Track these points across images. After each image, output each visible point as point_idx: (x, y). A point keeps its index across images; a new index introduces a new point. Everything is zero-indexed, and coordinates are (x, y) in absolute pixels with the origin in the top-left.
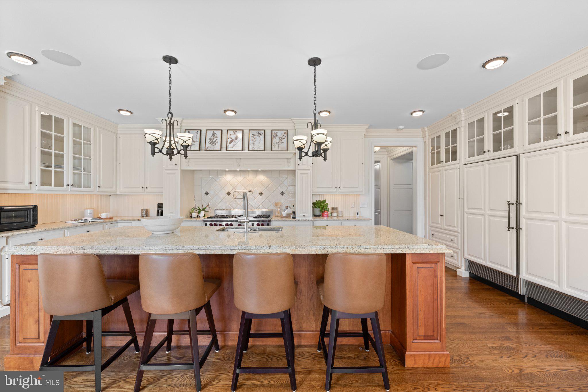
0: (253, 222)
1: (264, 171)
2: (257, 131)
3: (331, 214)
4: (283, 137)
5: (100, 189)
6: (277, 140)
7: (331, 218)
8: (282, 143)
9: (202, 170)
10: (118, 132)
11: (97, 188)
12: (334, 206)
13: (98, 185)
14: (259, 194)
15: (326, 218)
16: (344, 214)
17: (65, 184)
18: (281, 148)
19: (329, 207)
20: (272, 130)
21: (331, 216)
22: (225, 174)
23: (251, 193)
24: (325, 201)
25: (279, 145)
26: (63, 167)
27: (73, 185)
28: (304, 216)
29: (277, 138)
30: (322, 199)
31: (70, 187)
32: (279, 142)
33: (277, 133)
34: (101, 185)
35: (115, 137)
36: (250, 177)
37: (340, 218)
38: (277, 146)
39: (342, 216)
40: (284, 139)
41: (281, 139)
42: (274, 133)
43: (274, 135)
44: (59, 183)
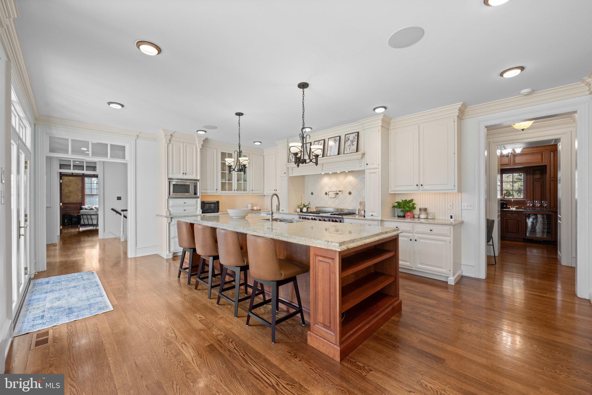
0: (330, 219)
1: (351, 172)
2: (334, 138)
3: (419, 215)
4: (354, 139)
5: (253, 192)
6: (349, 143)
7: (419, 220)
8: (353, 145)
9: (309, 175)
10: (264, 155)
11: (251, 191)
12: (423, 206)
13: (251, 190)
14: (348, 194)
15: (408, 220)
16: (437, 217)
17: (233, 189)
18: (352, 150)
19: (418, 207)
20: (345, 135)
21: (419, 218)
22: (324, 177)
23: (341, 192)
24: (412, 200)
25: (350, 148)
26: (232, 180)
27: (237, 190)
28: (372, 215)
29: (349, 141)
30: (408, 199)
31: (235, 191)
32: (350, 145)
33: (349, 137)
34: (253, 189)
35: (262, 158)
36: (341, 178)
37: (431, 221)
38: (348, 149)
39: (433, 219)
40: (355, 141)
41: (352, 141)
42: (347, 137)
43: (347, 139)
44: (230, 189)
